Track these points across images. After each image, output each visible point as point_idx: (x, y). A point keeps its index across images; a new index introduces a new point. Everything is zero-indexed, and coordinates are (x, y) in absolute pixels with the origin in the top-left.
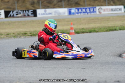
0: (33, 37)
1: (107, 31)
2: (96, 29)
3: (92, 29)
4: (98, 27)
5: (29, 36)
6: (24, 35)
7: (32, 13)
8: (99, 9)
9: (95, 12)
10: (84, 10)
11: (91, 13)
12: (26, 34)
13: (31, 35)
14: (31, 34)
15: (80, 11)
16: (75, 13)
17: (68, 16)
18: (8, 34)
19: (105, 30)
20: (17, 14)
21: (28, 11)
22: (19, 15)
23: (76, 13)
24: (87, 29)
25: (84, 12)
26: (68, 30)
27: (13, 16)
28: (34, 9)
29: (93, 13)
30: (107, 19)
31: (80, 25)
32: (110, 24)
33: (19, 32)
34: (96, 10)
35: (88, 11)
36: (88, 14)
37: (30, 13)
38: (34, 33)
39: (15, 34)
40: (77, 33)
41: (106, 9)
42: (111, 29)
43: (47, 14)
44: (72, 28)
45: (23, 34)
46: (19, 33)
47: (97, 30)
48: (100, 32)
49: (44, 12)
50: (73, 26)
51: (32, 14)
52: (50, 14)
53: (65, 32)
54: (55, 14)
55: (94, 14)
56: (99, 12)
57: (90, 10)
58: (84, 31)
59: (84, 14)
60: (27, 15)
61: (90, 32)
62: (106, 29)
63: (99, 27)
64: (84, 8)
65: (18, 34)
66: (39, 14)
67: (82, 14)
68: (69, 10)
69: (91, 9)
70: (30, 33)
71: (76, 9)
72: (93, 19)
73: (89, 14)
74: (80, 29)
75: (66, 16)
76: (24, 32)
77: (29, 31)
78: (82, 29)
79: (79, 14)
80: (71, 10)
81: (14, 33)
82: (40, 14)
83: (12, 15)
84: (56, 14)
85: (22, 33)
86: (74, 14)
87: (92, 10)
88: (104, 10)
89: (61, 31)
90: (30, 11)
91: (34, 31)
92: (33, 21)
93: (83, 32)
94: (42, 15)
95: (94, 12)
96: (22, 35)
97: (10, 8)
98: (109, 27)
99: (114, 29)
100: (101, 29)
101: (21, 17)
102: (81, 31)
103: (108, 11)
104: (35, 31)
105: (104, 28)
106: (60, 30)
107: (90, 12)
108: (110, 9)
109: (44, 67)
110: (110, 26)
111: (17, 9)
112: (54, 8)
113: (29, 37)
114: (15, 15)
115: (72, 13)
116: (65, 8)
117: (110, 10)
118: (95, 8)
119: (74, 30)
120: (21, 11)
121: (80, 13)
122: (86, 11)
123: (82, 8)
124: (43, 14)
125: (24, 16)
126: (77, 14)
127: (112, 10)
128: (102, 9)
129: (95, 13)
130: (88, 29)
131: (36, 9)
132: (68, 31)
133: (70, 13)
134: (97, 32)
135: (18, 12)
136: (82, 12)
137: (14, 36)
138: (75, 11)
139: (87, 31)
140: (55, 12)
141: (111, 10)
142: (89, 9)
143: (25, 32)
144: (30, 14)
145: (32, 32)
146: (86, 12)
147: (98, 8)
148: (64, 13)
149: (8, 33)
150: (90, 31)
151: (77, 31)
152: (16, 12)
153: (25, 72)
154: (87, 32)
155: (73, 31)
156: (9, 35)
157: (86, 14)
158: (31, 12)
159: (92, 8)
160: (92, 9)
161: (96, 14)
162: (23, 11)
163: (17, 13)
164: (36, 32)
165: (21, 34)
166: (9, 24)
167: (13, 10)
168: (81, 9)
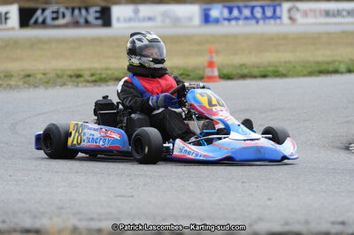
0: (99, 86)
1: (311, 74)
2: (281, 69)
3: (270, 69)
4: (285, 62)
5: (88, 82)
6: (74, 79)
7: (98, 15)
8: (289, 10)
9: (280, 18)
10: (247, 12)
11: (267, 21)
12: (79, 76)
13: (95, 81)
14: (94, 78)
15: (236, 13)
16: (221, 20)
17: (200, 26)
18: (29, 76)
19: (305, 72)
20: (54, 19)
21: (87, 9)
22: (61, 21)
23: (225, 19)
24: (253, 67)
25: (246, 18)
26: (199, 69)
27: (44, 22)
28: (103, 4)
29: (272, 21)
30: (314, 40)
31: (235, 54)
32: (322, 55)
33: (61, 70)
34: (281, 11)
35: (258, 14)
36: (257, 22)
37: (92, 15)
38: (104, 76)
39: (48, 76)
40: (226, 77)
41: (311, 10)
42: (323, 67)
43: (139, 21)
44: (211, 65)
45: (71, 76)
46: (59, 72)
47: (284, 72)
48: (292, 76)
49: (132, 15)
50: (217, 59)
51: (97, 18)
52: (150, 19)
53: (192, 74)
54: (163, 21)
55: (275, 24)
56: (291, 18)
57: (264, 13)
58: (245, 71)
59: (246, 22)
60: (82, 21)
61: (264, 76)
62: (310, 70)
63: (290, 62)
64: (246, 7)
65: (58, 76)
66: (118, 20)
67: (241, 22)
68: (205, 10)
69: (267, 9)
70: (92, 75)
71: (224, 7)
72: (272, 39)
73: (261, 22)
74: (233, 66)
75: (194, 27)
76: (73, 70)
77: (90, 69)
78: (241, 65)
79: (233, 22)
80: (210, 9)
81: (44, 74)
82: (122, 19)
83: (40, 20)
84: (168, 21)
85: (70, 73)
86: (217, 21)
87: (269, 13)
88: (305, 14)
89: (181, 72)
90: (92, 10)
91: (102, 69)
92: (100, 40)
93: (243, 77)
94: (125, 21)
95: (275, 17)
96: (69, 79)
98: (318, 63)
99: (331, 69)
100: (294, 67)
101: (66, 26)
102: (238, 71)
103: (315, 17)
104: (107, 69)
105: (304, 67)
106: (177, 68)
107: (265, 18)
108: (321, 11)
109: (129, 175)
110: (321, 59)
111: (57, 3)
112: (160, 2)
113: (88, 84)
114: (49, 21)
115: (211, 19)
117: (320, 14)
118: (280, 5)
119: (219, 70)
120: (67, 8)
121: (237, 19)
122: (252, 13)
123: (241, 4)
124: (130, 20)
125: (76, 24)
126: (226, 23)
127: (327, 13)
128: (298, 10)
129: (278, 21)
130: (258, 67)
131: (109, 5)
132: (201, 72)
133: (207, 18)
134: (283, 76)
135: (57, 12)
136: (242, 16)
137: (46, 80)
138: (222, 13)
139: (256, 71)
140: (165, 15)
141: (323, 13)
142: (263, 7)
143: (78, 70)
144: (91, 18)
145: (98, 72)
146: (253, 17)
147: (286, 6)
148: (190, 19)
149: (28, 72)
150: (263, 73)
151: (226, 71)
152: (54, 12)
153: (77, 186)
154: (254, 77)
155: (216, 73)
156: (31, 79)
157: (253, 22)
158: (96, 12)
159: (269, 6)
160: (271, 9)
161: (281, 24)
162: (73, 9)
163: (55, 15)
164: (109, 72)
165: (65, 77)
167: (44, 6)
168: (239, 8)
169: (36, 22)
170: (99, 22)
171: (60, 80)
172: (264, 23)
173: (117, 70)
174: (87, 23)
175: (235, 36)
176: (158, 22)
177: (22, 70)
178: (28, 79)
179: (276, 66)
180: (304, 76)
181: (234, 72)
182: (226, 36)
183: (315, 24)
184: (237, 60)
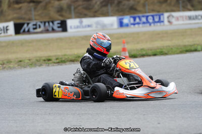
0: (61, 65)
1: (181, 52)
2: (164, 50)
3: (158, 50)
4: (167, 46)
5: (55, 63)
6: (46, 62)
7: (59, 25)
8: (168, 17)
9: (163, 22)
10: (144, 19)
11: (156, 24)
12: (49, 60)
13: (59, 62)
14: (58, 61)
15: (137, 20)
16: (129, 25)
17: (118, 28)
18: (21, 61)
19: (178, 52)
20: (34, 29)
21: (53, 22)
22: (38, 30)
23: (132, 24)
24: (148, 50)
25: (144, 23)
27: (29, 31)
28: (62, 19)
29: (159, 24)
30: (183, 33)
31: (138, 43)
32: (188, 41)
33: (39, 57)
34: (163, 18)
35: (151, 20)
36: (150, 25)
37: (56, 25)
38: (63, 59)
39: (31, 61)
40: (133, 56)
41: (181, 17)
42: (188, 48)
43: (83, 27)
44: (124, 50)
45: (45, 60)
46: (38, 59)
47: (166, 52)
48: (171, 54)
49: (79, 24)
50: (128, 47)
51: (59, 27)
52: (89, 26)
54: (97, 27)
55: (160, 25)
56: (169, 22)
57: (154, 19)
58: (144, 53)
59: (144, 25)
60: (50, 29)
61: (155, 55)
62: (180, 50)
63: (169, 46)
64: (143, 16)
65: (37, 60)
66: (71, 27)
67: (141, 25)
68: (120, 19)
69: (155, 17)
70: (57, 59)
71: (131, 17)
72: (159, 34)
73: (152, 25)
74: (137, 50)
75: (115, 29)
76: (46, 57)
77: (55, 56)
78: (142, 49)
79: (136, 26)
80: (122, 19)
81: (29, 60)
82: (73, 27)
83: (26, 30)
84: (99, 27)
85: (44, 58)
86: (127, 25)
87: (157, 19)
88: (177, 19)
90: (56, 23)
91: (62, 56)
92: (61, 39)
93: (143, 56)
94: (75, 28)
95: (160, 21)
96: (44, 62)
97: (24, 19)
98: (185, 46)
99: (193, 49)
100: (172, 49)
101: (41, 32)
102: (140, 53)
103: (183, 20)
104: (65, 55)
105: (177, 48)
107: (154, 22)
108: (186, 17)
109: (79, 114)
110: (187, 43)
111: (35, 20)
112: (94, 16)
113: (54, 64)
114: (31, 30)
115: (124, 24)
116: (112, 16)
117: (186, 19)
118: (163, 15)
119: (129, 53)
120: (41, 22)
121: (138, 24)
122: (147, 20)
123: (140, 15)
124: (78, 27)
125: (47, 31)
126: (132, 26)
127: (190, 18)
128: (173, 17)
129: (162, 24)
130: (151, 50)
131: (65, 19)
132: (119, 54)
133: (121, 24)
134: (166, 54)
135: (36, 25)
136: (142, 22)
137: (31, 63)
138: (130, 21)
139: (150, 52)
140: (97, 23)
141: (188, 18)
142: (153, 16)
143: (49, 57)
144: (55, 27)
145: (61, 57)
146: (148, 22)
147: (166, 15)
148: (112, 25)
149: (20, 59)
150: (154, 53)
151: (133, 53)
152: (34, 25)
153: (49, 122)
154: (150, 56)
155: (127, 54)
156: (22, 62)
157: (148, 25)
158: (58, 23)
159: (156, 15)
160: (158, 17)
161: (164, 25)
162: (45, 23)
163: (35, 27)
164: (66, 57)
165: (42, 61)
166: (22, 44)
167: (28, 22)
168: (139, 17)
169: (24, 31)
170: (60, 29)
171: (39, 63)
172: (154, 25)
173: (71, 55)
174: (53, 30)
175: (138, 33)
176: (94, 27)
177: (17, 58)
178: (20, 63)
179: (161, 49)
180: (178, 54)
181: (138, 53)
182: (133, 34)
183: (183, 24)
184: (139, 46)
